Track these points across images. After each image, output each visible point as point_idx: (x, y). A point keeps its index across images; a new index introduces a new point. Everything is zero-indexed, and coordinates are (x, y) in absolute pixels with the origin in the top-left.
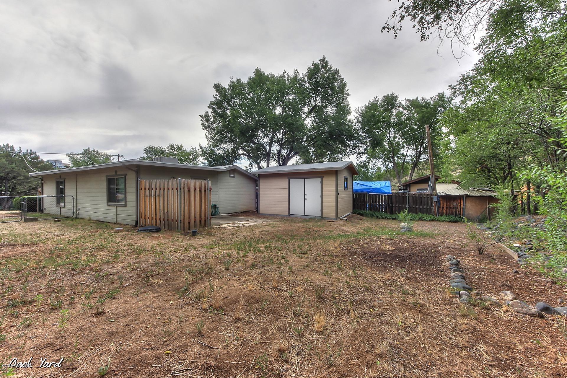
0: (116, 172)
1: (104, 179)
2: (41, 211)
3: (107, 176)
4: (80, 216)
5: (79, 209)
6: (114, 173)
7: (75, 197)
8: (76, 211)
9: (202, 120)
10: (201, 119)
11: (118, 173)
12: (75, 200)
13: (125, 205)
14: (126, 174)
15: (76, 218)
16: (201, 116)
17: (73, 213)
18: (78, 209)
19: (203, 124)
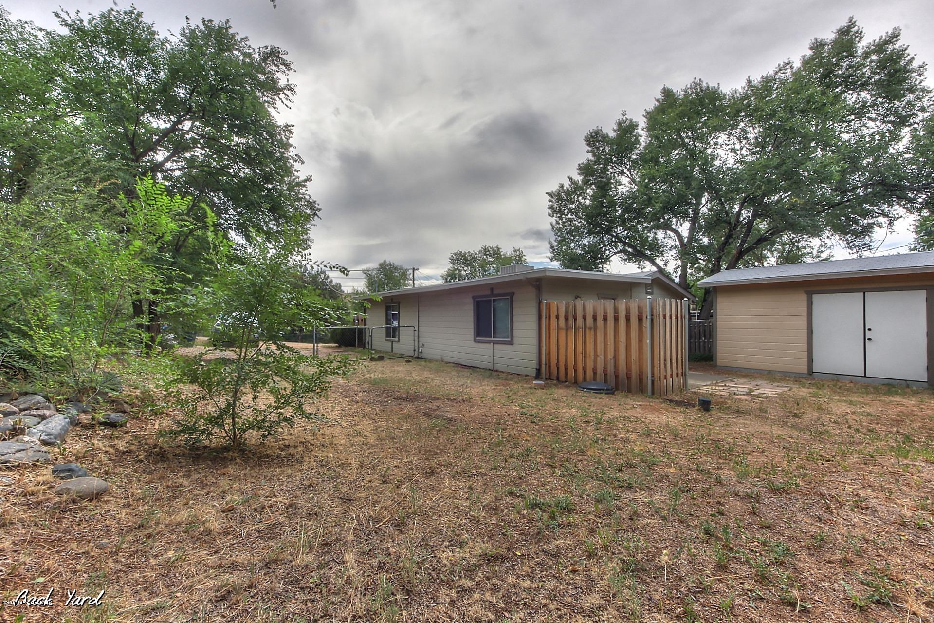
0: (492, 289)
1: (471, 301)
2: (362, 345)
3: (474, 298)
4: (423, 355)
5: (423, 345)
6: (489, 292)
7: (416, 329)
8: (419, 348)
9: (550, 201)
10: (549, 198)
11: (495, 292)
12: (417, 332)
13: (511, 343)
14: (513, 294)
15: (418, 358)
16: (549, 194)
17: (415, 350)
18: (421, 345)
19: (551, 207)
